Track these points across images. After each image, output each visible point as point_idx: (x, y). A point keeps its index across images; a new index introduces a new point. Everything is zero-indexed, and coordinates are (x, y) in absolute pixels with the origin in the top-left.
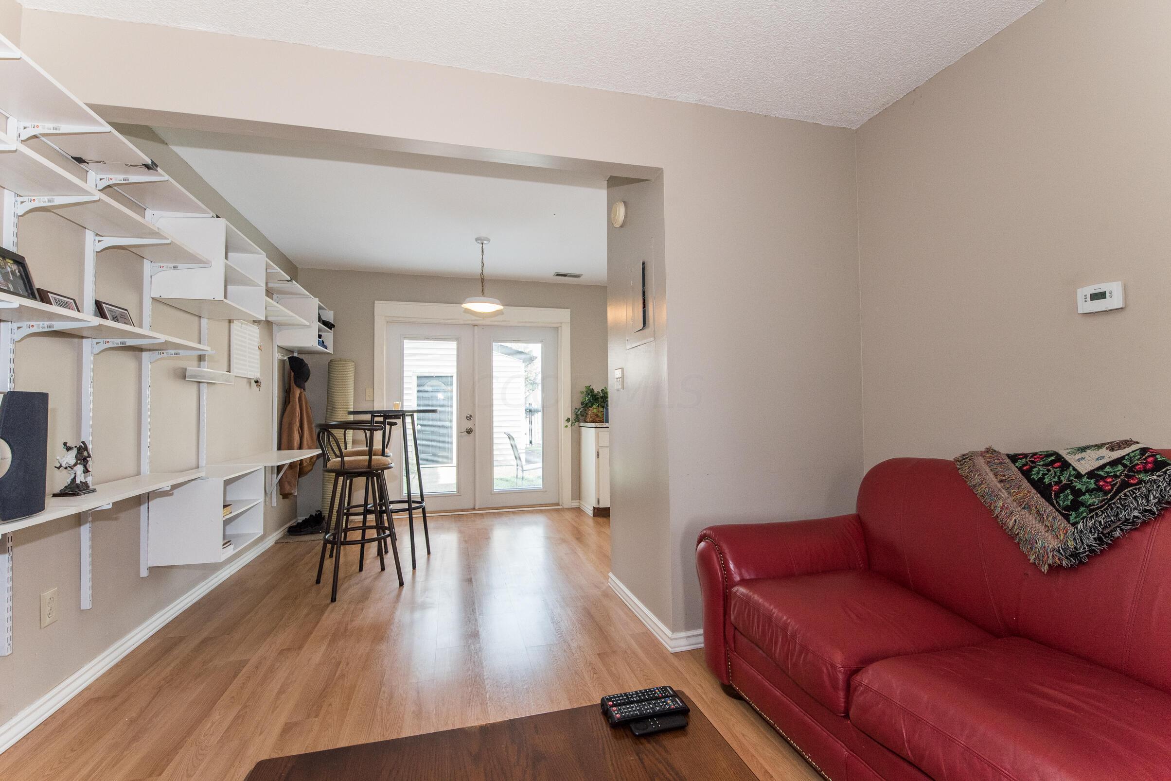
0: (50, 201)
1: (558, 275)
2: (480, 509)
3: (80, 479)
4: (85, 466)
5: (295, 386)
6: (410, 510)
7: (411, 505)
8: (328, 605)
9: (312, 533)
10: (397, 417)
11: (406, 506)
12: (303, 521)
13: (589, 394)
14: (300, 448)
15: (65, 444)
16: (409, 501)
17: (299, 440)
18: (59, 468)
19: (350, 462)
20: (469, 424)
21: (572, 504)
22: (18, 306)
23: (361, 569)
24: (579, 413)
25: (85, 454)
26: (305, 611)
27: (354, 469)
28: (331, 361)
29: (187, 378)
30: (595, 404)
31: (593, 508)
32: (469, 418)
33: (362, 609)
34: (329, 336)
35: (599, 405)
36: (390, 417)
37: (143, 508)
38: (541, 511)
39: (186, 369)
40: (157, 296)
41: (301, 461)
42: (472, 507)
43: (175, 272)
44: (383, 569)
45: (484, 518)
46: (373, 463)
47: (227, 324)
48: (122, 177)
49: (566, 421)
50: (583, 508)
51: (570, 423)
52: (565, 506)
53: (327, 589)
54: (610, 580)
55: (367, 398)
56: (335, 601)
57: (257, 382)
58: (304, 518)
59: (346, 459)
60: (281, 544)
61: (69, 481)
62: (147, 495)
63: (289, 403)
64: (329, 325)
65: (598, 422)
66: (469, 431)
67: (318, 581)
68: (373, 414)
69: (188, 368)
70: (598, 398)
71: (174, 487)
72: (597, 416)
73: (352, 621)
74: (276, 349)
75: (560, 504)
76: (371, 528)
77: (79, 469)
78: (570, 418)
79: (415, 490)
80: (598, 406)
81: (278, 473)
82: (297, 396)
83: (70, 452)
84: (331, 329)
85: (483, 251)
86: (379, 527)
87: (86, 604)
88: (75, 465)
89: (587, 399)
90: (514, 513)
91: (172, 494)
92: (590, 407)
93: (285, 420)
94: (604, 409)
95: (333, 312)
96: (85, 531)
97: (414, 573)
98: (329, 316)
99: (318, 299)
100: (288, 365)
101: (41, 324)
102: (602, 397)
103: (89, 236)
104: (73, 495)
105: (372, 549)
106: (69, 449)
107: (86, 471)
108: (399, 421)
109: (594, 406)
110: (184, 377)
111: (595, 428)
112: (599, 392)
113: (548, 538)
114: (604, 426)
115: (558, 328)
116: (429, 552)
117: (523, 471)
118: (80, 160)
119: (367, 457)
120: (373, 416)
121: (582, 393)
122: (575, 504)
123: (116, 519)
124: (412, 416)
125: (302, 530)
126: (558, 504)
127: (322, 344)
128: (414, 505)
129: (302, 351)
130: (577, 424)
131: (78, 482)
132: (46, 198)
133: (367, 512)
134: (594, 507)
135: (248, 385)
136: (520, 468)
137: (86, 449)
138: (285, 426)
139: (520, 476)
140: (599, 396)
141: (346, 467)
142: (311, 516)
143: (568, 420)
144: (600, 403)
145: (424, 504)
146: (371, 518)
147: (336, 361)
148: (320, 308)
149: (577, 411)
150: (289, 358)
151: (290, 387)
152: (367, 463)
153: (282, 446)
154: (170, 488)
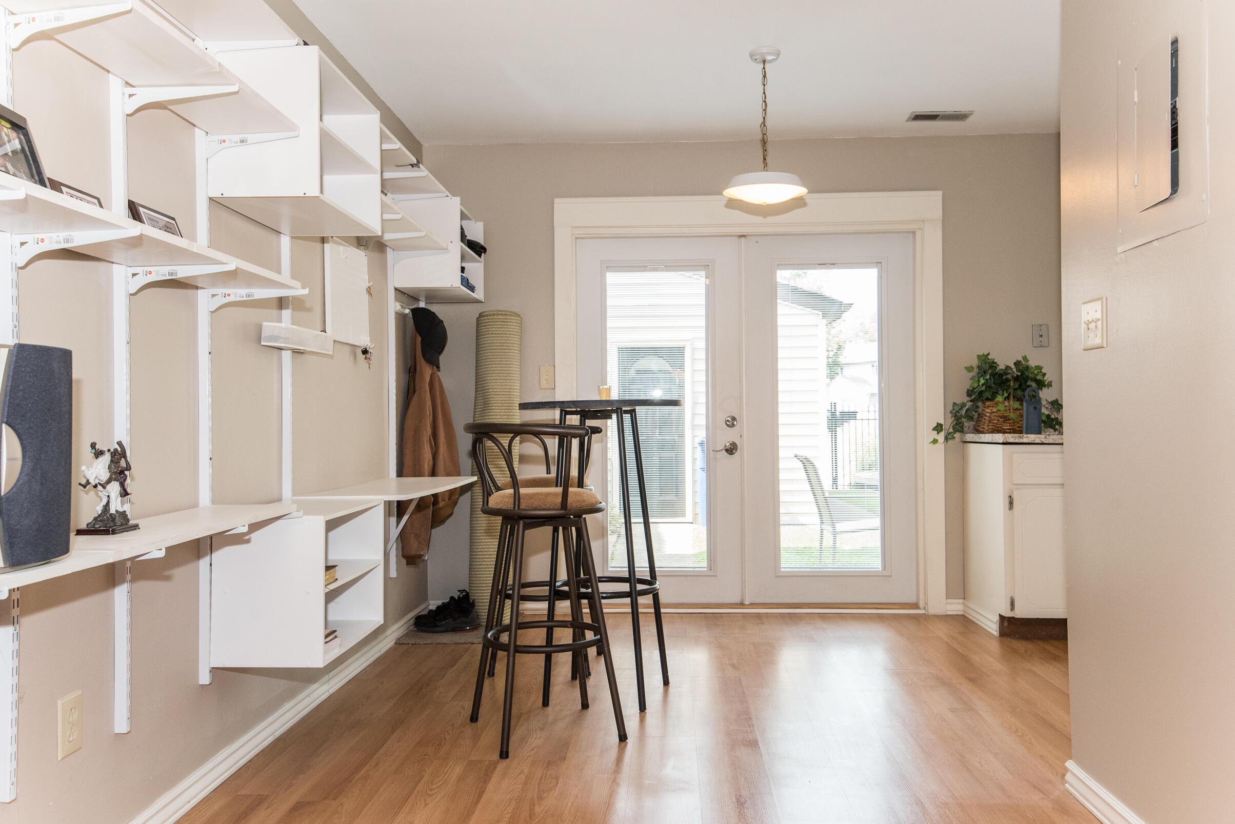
0: (57, 19)
1: (918, 117)
2: (753, 605)
3: (116, 506)
4: (122, 485)
5: (423, 360)
6: (632, 595)
7: (636, 587)
8: (494, 765)
9: (455, 630)
10: (606, 415)
11: (625, 587)
12: (438, 608)
13: (985, 372)
14: (433, 474)
15: (93, 446)
16: (631, 578)
17: (431, 459)
18: (85, 487)
19: (531, 496)
20: (730, 436)
21: (949, 607)
22: (23, 196)
23: (546, 703)
24: (963, 412)
25: (123, 463)
26: (458, 770)
27: (535, 509)
28: (481, 315)
29: (264, 341)
30: (1000, 392)
31: (998, 618)
32: (730, 423)
33: (557, 779)
34: (476, 269)
35: (1009, 395)
36: (595, 415)
37: (204, 563)
38: (881, 618)
39: (261, 325)
40: (216, 194)
41: (435, 496)
42: (737, 600)
43: (245, 148)
44: (585, 705)
45: (763, 623)
46: (570, 499)
47: (318, 246)
49: (934, 429)
50: (973, 616)
51: (942, 434)
52: (932, 610)
53: (491, 733)
54: (1068, 777)
55: (544, 384)
56: (507, 757)
57: (365, 352)
58: (440, 603)
59: (523, 491)
60: (405, 647)
61: (99, 509)
63: (414, 392)
64: (478, 249)
65: (1010, 433)
66: (731, 450)
67: (474, 718)
68: (565, 408)
69: (265, 324)
70: (1008, 380)
71: (255, 527)
72: (1006, 419)
73: (540, 798)
74: (391, 294)
75: (921, 605)
76: (563, 624)
77: (115, 488)
78: (942, 422)
79: (641, 562)
80: (1007, 398)
81: (400, 516)
82: (428, 379)
83: (101, 459)
84: (480, 256)
85: (765, 77)
86: (578, 626)
87: (121, 724)
88: (109, 481)
89: (982, 381)
90: (823, 617)
91: (248, 541)
92: (988, 399)
93: (410, 423)
94: (1021, 404)
95: (482, 223)
96: (121, 594)
97: (642, 720)
98: (476, 233)
99: (459, 198)
100: (411, 322)
101: (54, 235)
102: (1016, 379)
103: (115, 85)
104: (106, 532)
105: (563, 663)
106: (99, 454)
107: (125, 493)
108: (611, 424)
109: (999, 398)
111: (1003, 444)
112: (1007, 367)
113: (899, 674)
114: (1025, 440)
115: (914, 233)
116: (666, 682)
117: (835, 534)
119: (560, 490)
120: (564, 413)
121: (969, 369)
122: (955, 607)
123: (168, 578)
124: (632, 413)
125: (438, 624)
126: (916, 606)
127: (466, 282)
128: (640, 587)
129: (433, 295)
130: (957, 435)
131: (112, 511)
133: (556, 595)
134: (1001, 616)
135: (352, 358)
136: (828, 528)
137: (123, 455)
138: (409, 433)
139: (828, 541)
140: (1009, 376)
141: (523, 506)
142: (452, 598)
143: (938, 428)
144: (1011, 391)
145: (657, 586)
146: (564, 607)
147: (494, 315)
148: (463, 216)
149: (957, 408)
150: (413, 310)
151: (415, 363)
152: (560, 501)
153: (406, 470)
154: (245, 529)
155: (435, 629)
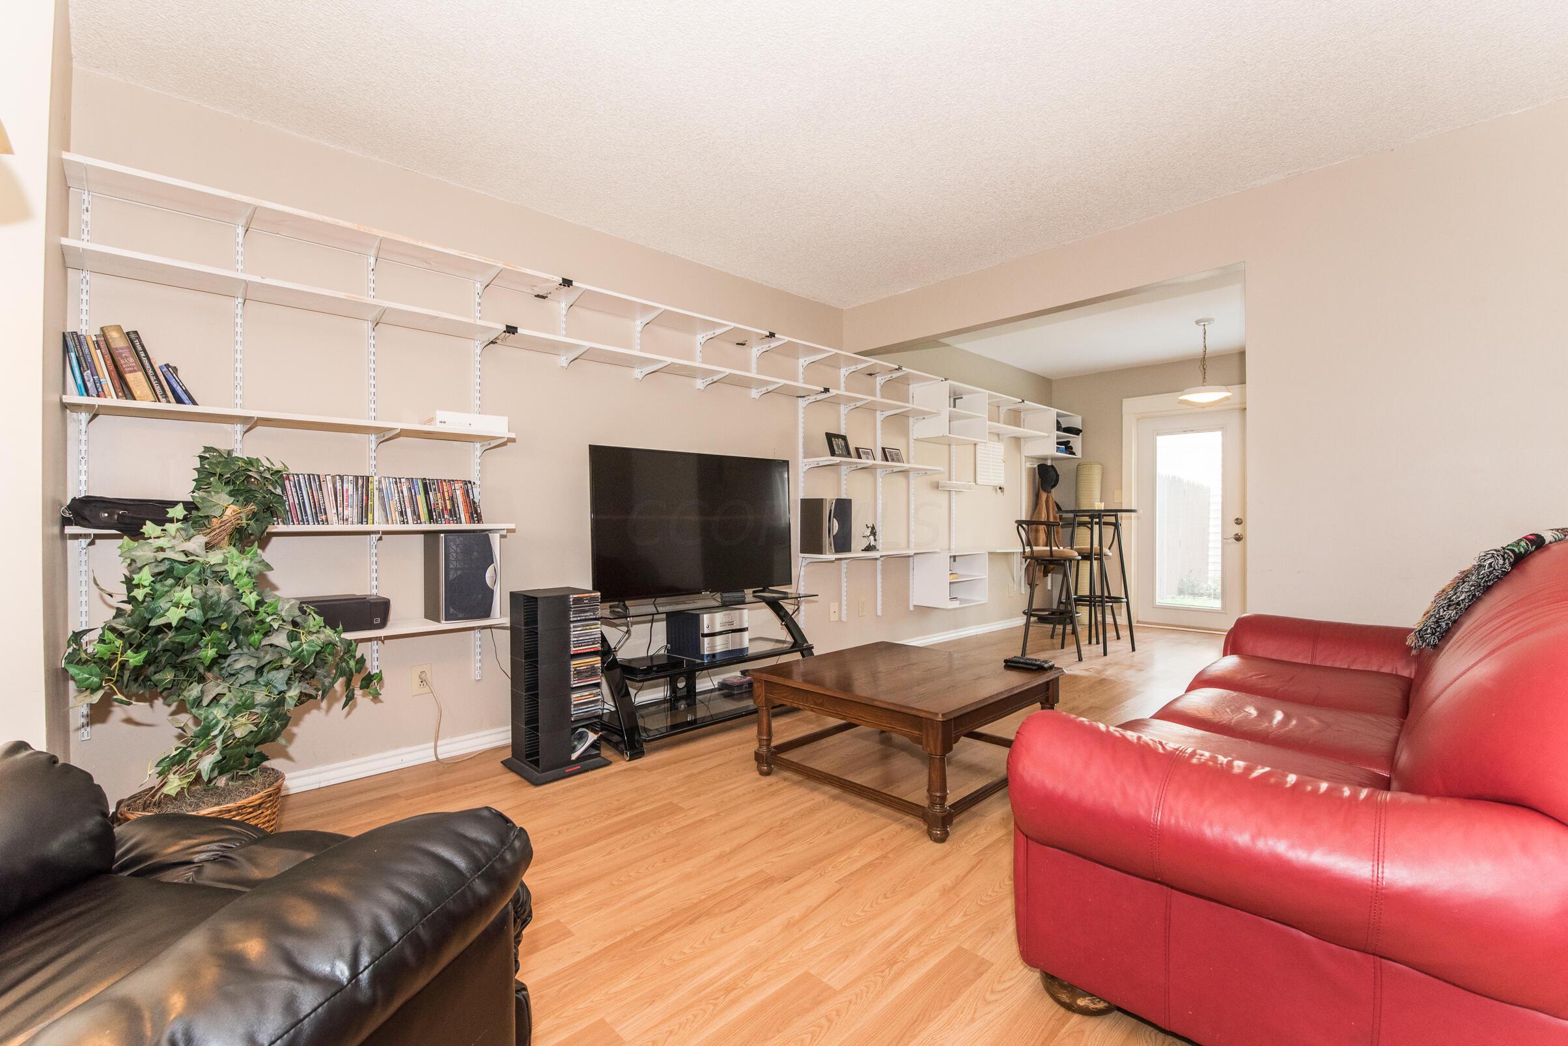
3: (873, 543)
4: (875, 537)
5: (1043, 491)
15: (866, 525)
20: (1238, 529)
25: (875, 532)
28: (1077, 466)
29: (941, 487)
32: (1239, 522)
36: (1100, 515)
37: (910, 567)
39: (939, 483)
40: (917, 438)
43: (924, 422)
47: (973, 446)
48: (889, 376)
55: (1116, 501)
57: (1000, 488)
61: (866, 544)
62: (914, 554)
63: (1037, 505)
64: (1074, 431)
66: (1238, 538)
69: (940, 481)
74: (1023, 460)
77: (872, 539)
82: (1045, 499)
83: (868, 529)
84: (1076, 434)
85: (1204, 331)
87: (879, 613)
88: (869, 537)
98: (1072, 423)
99: (1055, 408)
100: (1037, 472)
101: (853, 466)
103: (878, 413)
104: (868, 550)
106: (868, 527)
107: (875, 540)
110: (938, 488)
118: (871, 375)
131: (871, 544)
132: (854, 404)
135: (994, 491)
147: (1085, 464)
148: (1059, 416)
150: (1038, 466)
151: (1038, 492)
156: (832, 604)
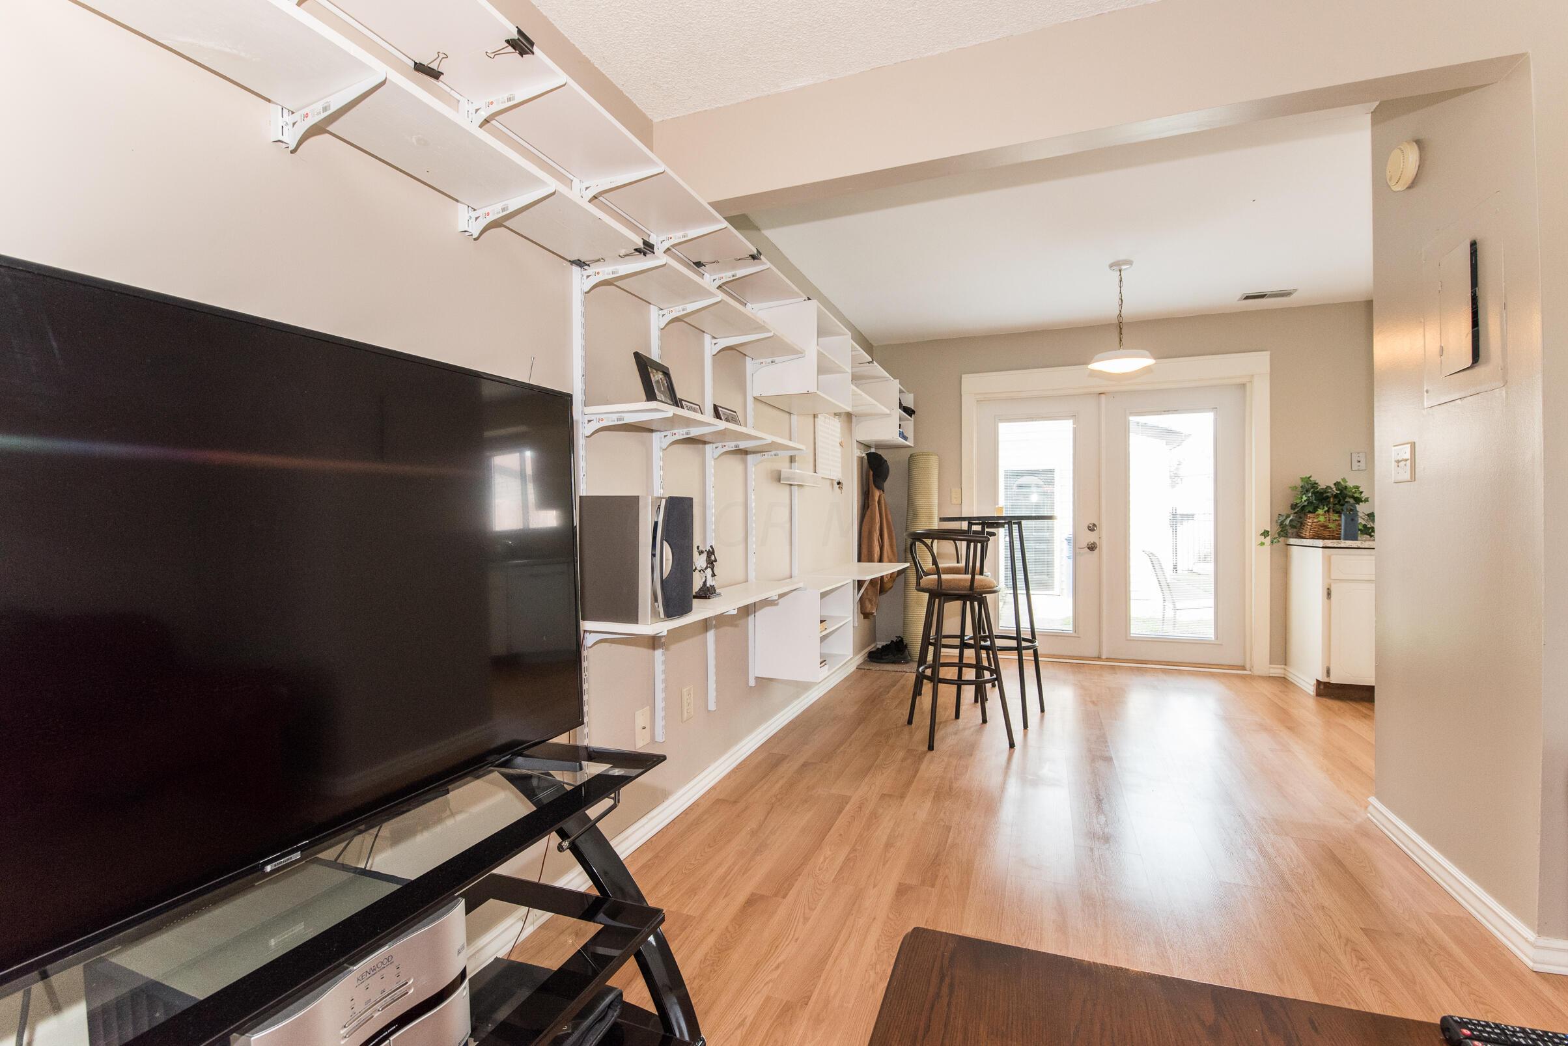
0: (683, 310)
1: (1247, 298)
2: (1108, 659)
3: (709, 582)
4: (713, 570)
5: (873, 486)
6: (1019, 649)
7: (1021, 644)
8: (924, 753)
9: (894, 662)
10: (999, 525)
11: (1014, 643)
12: (883, 647)
13: (1307, 491)
15: (697, 548)
16: (1018, 638)
17: (879, 551)
18: (693, 571)
19: (950, 581)
20: (1092, 537)
21: (1272, 671)
22: (672, 415)
23: (957, 716)
24: (1287, 522)
25: (713, 558)
26: (901, 755)
27: (952, 590)
28: (911, 456)
29: (783, 481)
30: (1321, 507)
31: (1315, 682)
32: (1092, 528)
33: (967, 768)
34: (910, 423)
35: (1329, 509)
36: (991, 525)
37: (751, 618)
38: (1212, 675)
39: (780, 471)
40: (757, 395)
41: (882, 577)
42: (1096, 654)
43: (774, 366)
44: (985, 721)
45: (1116, 673)
46: (976, 584)
47: (812, 419)
48: (730, 274)
49: (1261, 534)
50: (1291, 678)
51: (1268, 538)
52: (1257, 672)
53: (922, 733)
54: (1370, 808)
55: (954, 501)
56: (933, 749)
57: (839, 483)
58: (884, 643)
59: (944, 577)
60: (863, 671)
61: (701, 584)
62: (753, 605)
63: (868, 507)
64: (909, 411)
65: (1329, 539)
66: (1092, 548)
67: (910, 722)
68: (971, 521)
69: (782, 470)
70: (1328, 497)
71: (781, 596)
72: (1326, 527)
73: (956, 779)
74: (855, 444)
75: (1248, 667)
76: (969, 666)
77: (709, 571)
78: (1269, 530)
79: (1025, 624)
80: (1328, 511)
82: (877, 499)
83: (702, 555)
84: (911, 417)
85: (1121, 281)
86: (979, 668)
87: (712, 706)
88: (706, 568)
89: (1305, 498)
90: (1164, 671)
91: (777, 604)
92: (1310, 512)
93: (865, 528)
94: (1340, 516)
95: (912, 395)
96: (711, 635)
97: (1025, 735)
98: (909, 402)
99: (898, 380)
100: (866, 461)
101: (681, 431)
102: (1336, 496)
103: (707, 338)
104: (705, 597)
105: (969, 692)
106: (701, 553)
107: (714, 575)
108: (1002, 532)
109: (1320, 511)
110: (779, 480)
111: (1323, 547)
112: (1328, 487)
113: (1227, 719)
114: (1342, 545)
115: (1244, 385)
116: (1042, 710)
117: (1175, 610)
118: (699, 264)
119: (969, 576)
120: (970, 525)
121: (1294, 488)
122: (1276, 671)
123: (736, 626)
124: (1019, 524)
125: (884, 657)
126: (1243, 668)
127: (902, 435)
128: (1024, 644)
130: (1282, 539)
131: (708, 585)
132: (681, 307)
133: (964, 645)
134: (1317, 680)
135: (831, 487)
136: (1169, 605)
137: (713, 553)
138: (865, 534)
139: (1169, 613)
140: (1328, 494)
141: (943, 588)
142: (892, 641)
143: (1265, 534)
144: (1331, 506)
145: (1036, 644)
146: (969, 654)
147: (920, 455)
148: (901, 392)
149: (1282, 519)
150: (867, 454)
151: (869, 489)
152: (969, 584)
153: (863, 558)
154: (777, 598)
155: (882, 661)
156: (638, 714)
